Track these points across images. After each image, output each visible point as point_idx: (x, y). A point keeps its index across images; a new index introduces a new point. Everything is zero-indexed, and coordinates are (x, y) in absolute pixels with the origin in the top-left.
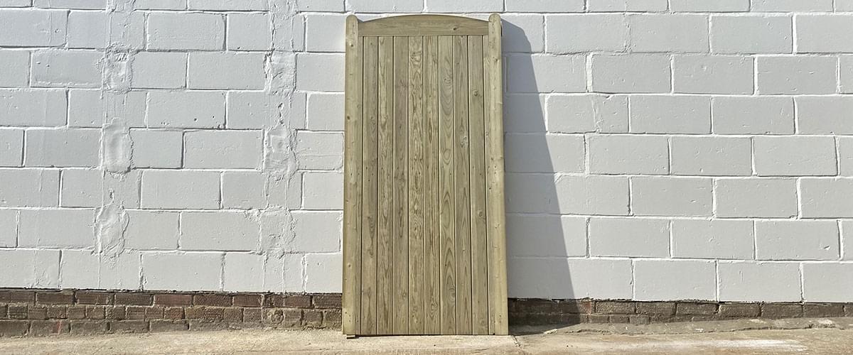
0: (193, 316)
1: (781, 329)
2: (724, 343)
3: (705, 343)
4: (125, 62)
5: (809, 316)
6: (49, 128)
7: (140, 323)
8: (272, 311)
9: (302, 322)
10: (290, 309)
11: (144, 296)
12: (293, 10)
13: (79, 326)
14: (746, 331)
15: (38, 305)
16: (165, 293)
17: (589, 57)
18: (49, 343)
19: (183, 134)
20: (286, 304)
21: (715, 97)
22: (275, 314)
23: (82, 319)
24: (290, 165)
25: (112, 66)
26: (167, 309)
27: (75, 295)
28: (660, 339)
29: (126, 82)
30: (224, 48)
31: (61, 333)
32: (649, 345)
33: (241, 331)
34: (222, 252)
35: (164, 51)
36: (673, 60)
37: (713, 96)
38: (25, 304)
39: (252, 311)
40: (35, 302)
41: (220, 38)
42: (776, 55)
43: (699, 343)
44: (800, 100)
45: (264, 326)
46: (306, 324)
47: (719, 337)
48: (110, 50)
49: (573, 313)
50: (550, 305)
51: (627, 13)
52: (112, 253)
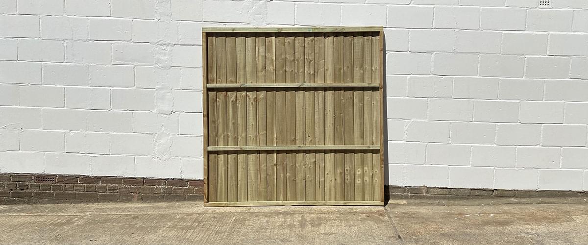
4: (167, 51)
6: (125, 88)
7: (181, 196)
11: (183, 182)
12: (264, 23)
13: (147, 197)
14: (506, 204)
15: (124, 186)
16: (195, 180)
17: (433, 55)
23: (149, 193)
25: (159, 53)
26: (196, 189)
27: (145, 181)
29: (168, 63)
31: (137, 201)
35: (190, 45)
37: (500, 78)
40: (122, 184)
42: (537, 56)
48: (158, 43)
49: (416, 194)
50: (404, 189)
51: (456, 30)
52: (164, 158)
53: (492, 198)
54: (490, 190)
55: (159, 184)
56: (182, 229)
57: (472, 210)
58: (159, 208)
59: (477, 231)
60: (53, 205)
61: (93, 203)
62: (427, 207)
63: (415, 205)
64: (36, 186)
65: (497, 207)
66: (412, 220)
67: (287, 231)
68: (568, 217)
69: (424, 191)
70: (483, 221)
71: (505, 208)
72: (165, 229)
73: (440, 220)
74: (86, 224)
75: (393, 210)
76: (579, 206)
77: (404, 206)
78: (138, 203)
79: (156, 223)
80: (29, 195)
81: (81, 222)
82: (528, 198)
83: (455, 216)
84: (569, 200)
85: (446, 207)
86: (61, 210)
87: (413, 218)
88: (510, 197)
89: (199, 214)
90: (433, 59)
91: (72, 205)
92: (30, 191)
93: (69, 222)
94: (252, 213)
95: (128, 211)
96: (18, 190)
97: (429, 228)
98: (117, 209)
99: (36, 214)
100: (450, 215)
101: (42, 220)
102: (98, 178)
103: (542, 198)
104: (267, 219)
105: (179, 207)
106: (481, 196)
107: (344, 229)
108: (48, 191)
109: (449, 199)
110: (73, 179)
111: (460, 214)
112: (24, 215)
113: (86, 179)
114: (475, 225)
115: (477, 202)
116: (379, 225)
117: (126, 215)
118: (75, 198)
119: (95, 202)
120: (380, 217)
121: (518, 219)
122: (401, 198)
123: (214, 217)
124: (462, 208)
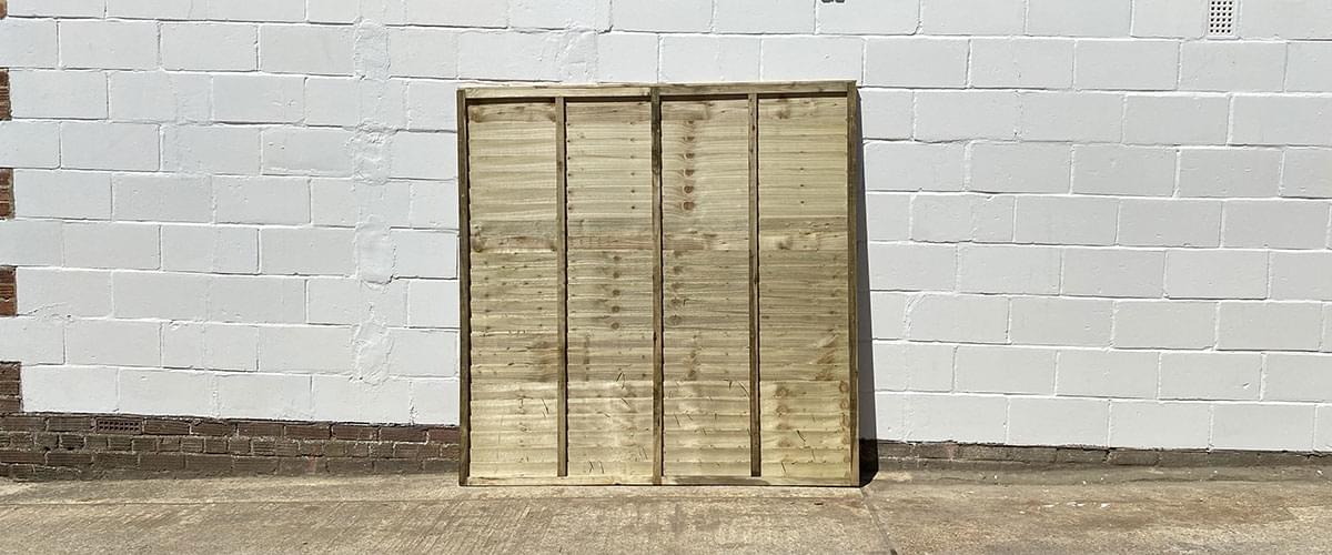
4: (381, 145)
5: (1215, 466)
6: (289, 227)
11: (416, 432)
13: (339, 465)
14: (1139, 482)
15: (287, 440)
16: (442, 427)
17: (969, 147)
21: (1124, 200)
23: (342, 457)
25: (364, 149)
26: (445, 446)
27: (332, 429)
29: (383, 171)
31: (317, 472)
37: (1121, 198)
38: (271, 439)
40: (283, 437)
42: (1204, 147)
48: (360, 128)
49: (932, 458)
50: (906, 448)
51: (1020, 91)
52: (374, 379)
53: (1106, 467)
54: (1100, 450)
55: (364, 436)
56: (413, 534)
57: (1059, 495)
58: (363, 488)
59: (1070, 541)
60: (136, 481)
61: (222, 477)
62: (956, 488)
63: (931, 482)
64: (101, 439)
65: (1115, 488)
66: (923, 516)
67: (643, 539)
68: (1278, 510)
69: (951, 451)
70: (1083, 519)
71: (1136, 489)
72: (375, 533)
73: (987, 516)
74: (205, 523)
75: (879, 495)
76: (1305, 486)
77: (906, 486)
78: (319, 477)
79: (356, 522)
80: (86, 461)
81: (196, 519)
82: (1187, 469)
83: (1020, 507)
84: (1284, 471)
85: (1000, 488)
86: (152, 494)
87: (926, 511)
88: (1147, 465)
89: (452, 502)
90: (967, 156)
91: (177, 482)
92: (87, 451)
93: (169, 518)
94: (567, 500)
95: (296, 496)
96: (62, 450)
97: (961, 534)
98: (272, 491)
99: (99, 502)
100: (1009, 505)
101: (112, 513)
102: (232, 424)
103: (1219, 468)
104: (598, 512)
105: (406, 487)
106: (1081, 463)
107: (769, 535)
108: (124, 452)
109: (1007, 469)
110: (179, 425)
111: (1032, 503)
112: (74, 502)
113: (207, 425)
114: (1065, 527)
115: (1070, 477)
116: (848, 527)
117: (292, 504)
118: (182, 467)
119: (225, 475)
120: (852, 509)
121: (1164, 513)
122: (899, 467)
123: (484, 509)
124: (1036, 490)
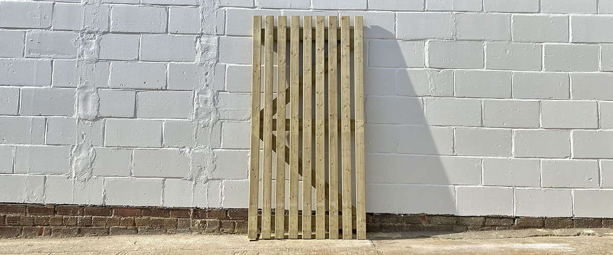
0: (142, 224)
1: (558, 236)
2: (517, 246)
3: (504, 246)
4: (94, 41)
5: (577, 227)
6: (38, 87)
7: (103, 229)
8: (199, 221)
9: (220, 229)
10: (211, 220)
11: (105, 210)
12: (216, 5)
13: (58, 230)
14: (533, 237)
15: (28, 215)
16: (121, 208)
17: (427, 43)
18: (37, 243)
19: (136, 93)
20: (208, 216)
21: (515, 73)
22: (201, 223)
23: (61, 226)
24: (213, 116)
25: (85, 43)
26: (123, 219)
27: (56, 209)
28: (473, 242)
29: (95, 56)
30: (167, 32)
31: (45, 235)
32: (465, 246)
33: (176, 235)
34: (163, 179)
35: (123, 33)
36: (485, 46)
37: (513, 71)
38: (18, 215)
39: (183, 221)
40: (26, 213)
41: (164, 24)
42: (557, 44)
43: (500, 245)
44: (573, 75)
45: (192, 232)
46: (223, 230)
47: (514, 242)
48: (83, 31)
49: (413, 224)
50: (397, 218)
52: (83, 178)
54: (510, 218)
63: (412, 238)
69: (422, 220)
78: (45, 238)
82: (562, 229)
106: (499, 226)
